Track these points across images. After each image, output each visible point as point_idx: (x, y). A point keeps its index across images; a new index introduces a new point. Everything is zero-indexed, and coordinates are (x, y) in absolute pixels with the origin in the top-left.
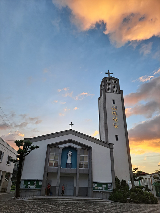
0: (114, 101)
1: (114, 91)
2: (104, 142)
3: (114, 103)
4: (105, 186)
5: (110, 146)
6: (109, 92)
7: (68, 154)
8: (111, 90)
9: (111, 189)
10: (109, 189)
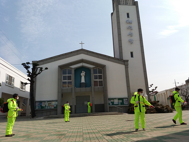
0: (128, 14)
1: (128, 3)
2: (118, 59)
3: (128, 16)
4: (121, 101)
5: (125, 63)
6: (123, 4)
7: (82, 74)
8: (124, 2)
9: (127, 104)
10: (125, 104)
